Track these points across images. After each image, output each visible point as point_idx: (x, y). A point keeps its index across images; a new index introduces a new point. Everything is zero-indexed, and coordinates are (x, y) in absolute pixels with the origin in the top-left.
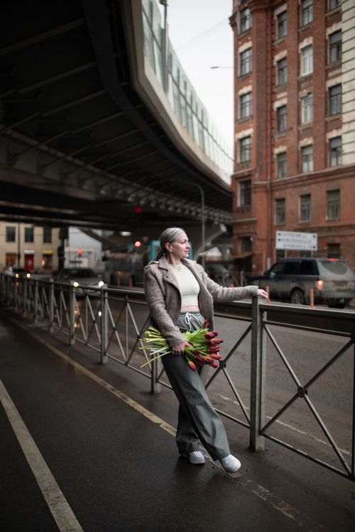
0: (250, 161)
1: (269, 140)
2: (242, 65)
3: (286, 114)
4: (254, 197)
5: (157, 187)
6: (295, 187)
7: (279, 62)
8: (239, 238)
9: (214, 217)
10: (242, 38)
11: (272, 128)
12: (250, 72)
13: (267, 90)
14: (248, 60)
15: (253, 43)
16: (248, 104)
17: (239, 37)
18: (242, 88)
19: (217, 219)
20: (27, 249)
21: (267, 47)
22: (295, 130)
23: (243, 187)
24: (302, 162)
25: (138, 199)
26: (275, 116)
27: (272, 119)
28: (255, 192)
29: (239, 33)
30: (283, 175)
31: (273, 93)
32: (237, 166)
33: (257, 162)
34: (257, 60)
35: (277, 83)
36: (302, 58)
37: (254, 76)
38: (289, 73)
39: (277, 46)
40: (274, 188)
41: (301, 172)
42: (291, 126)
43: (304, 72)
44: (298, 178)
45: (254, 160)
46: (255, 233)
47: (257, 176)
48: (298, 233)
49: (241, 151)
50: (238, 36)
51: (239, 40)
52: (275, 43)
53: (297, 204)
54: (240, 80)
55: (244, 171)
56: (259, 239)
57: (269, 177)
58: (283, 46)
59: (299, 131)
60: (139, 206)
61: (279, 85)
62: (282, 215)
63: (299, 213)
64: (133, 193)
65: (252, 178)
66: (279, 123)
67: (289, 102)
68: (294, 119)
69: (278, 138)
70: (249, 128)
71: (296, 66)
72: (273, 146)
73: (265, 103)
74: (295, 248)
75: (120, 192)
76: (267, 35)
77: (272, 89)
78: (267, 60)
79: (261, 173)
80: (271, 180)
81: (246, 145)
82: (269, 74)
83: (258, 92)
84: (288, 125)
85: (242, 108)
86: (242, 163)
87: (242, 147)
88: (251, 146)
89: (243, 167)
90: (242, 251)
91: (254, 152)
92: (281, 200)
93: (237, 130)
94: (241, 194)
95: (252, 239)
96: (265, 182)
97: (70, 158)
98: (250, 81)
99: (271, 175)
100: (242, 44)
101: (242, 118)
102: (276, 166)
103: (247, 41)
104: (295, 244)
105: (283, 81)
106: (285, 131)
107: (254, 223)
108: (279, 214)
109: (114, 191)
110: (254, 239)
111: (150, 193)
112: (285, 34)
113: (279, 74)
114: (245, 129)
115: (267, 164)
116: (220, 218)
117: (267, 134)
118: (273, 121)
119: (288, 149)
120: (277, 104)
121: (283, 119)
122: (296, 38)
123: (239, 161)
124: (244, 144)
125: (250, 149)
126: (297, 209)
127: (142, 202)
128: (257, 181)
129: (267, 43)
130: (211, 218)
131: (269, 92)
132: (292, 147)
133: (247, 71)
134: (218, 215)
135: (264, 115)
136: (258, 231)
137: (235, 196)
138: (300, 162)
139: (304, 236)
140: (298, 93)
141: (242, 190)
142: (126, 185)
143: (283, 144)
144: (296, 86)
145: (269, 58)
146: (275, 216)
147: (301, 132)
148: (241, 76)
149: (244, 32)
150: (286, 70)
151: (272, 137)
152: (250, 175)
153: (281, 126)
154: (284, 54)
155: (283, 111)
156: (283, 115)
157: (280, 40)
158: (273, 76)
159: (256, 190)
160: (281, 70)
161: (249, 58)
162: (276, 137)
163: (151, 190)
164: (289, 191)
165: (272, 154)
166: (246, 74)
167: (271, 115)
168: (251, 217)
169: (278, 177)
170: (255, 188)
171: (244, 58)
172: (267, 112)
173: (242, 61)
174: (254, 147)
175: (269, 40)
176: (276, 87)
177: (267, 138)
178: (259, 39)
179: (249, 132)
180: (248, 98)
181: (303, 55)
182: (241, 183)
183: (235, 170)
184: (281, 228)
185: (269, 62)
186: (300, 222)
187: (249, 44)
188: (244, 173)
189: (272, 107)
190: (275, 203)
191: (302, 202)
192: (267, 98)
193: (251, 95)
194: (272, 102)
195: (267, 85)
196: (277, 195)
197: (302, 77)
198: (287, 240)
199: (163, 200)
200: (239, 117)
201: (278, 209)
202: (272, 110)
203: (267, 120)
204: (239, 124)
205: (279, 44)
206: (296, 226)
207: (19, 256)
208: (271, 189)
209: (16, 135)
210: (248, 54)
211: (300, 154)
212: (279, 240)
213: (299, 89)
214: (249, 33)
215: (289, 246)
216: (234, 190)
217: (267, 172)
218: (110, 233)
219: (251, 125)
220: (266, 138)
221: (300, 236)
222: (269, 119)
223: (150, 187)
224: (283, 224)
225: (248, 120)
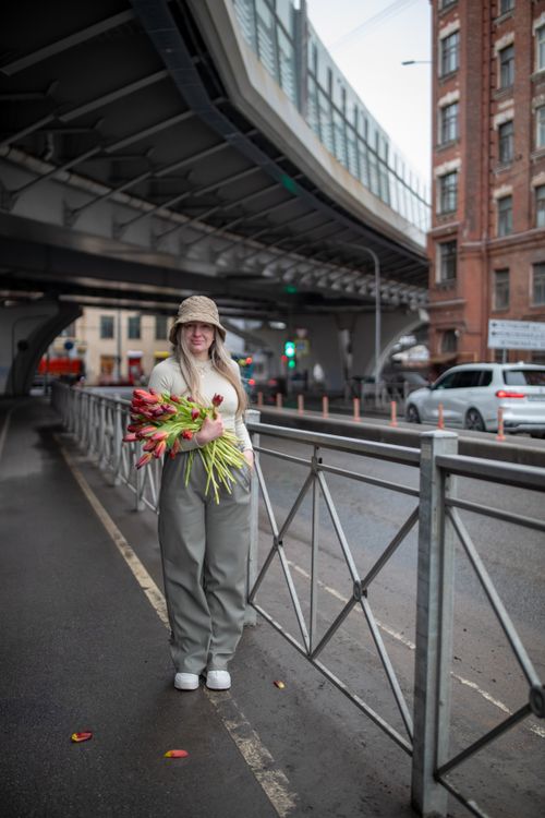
0: (455, 211)
1: (485, 178)
2: (444, 58)
3: (513, 134)
4: (462, 266)
5: (310, 253)
6: (524, 250)
7: (502, 51)
8: (439, 331)
9: (410, 299)
10: (445, 15)
11: (490, 157)
12: (458, 69)
13: (484, 96)
14: (453, 50)
15: (461, 23)
16: (453, 120)
17: (441, 15)
18: (444, 94)
19: (413, 301)
20: (131, 349)
21: (483, 29)
22: (525, 160)
23: (446, 252)
24: (537, 210)
25: (281, 272)
26: (495, 137)
27: (491, 143)
28: (463, 259)
29: (440, 6)
30: (507, 231)
31: (492, 101)
32: (436, 218)
33: (466, 212)
34: (466, 51)
35: (499, 86)
36: (538, 44)
37: (462, 75)
38: (517, 68)
39: (499, 27)
40: (492, 253)
41: (535, 226)
42: (519, 153)
43: (541, 67)
44: (529, 235)
45: (462, 208)
46: (463, 324)
47: (466, 233)
48: (525, 323)
49: (443, 194)
50: (440, 12)
51: (440, 18)
52: (497, 21)
53: (528, 276)
54: (441, 82)
55: (446, 226)
56: (467, 333)
57: (485, 236)
58: (509, 25)
59: (531, 162)
60: (282, 284)
61: (502, 89)
62: (505, 295)
63: (531, 292)
64: (271, 262)
65: (458, 237)
66: (502, 148)
67: (516, 114)
68: (525, 142)
69: (501, 173)
70: (454, 157)
71: (529, 57)
72: (491, 186)
73: (480, 117)
74: (519, 347)
75: (250, 262)
76: (484, 8)
77: (490, 95)
78: (484, 48)
79: (472, 229)
80: (488, 239)
81: (451, 185)
82: (487, 72)
83: (468, 101)
84: (515, 152)
85: (444, 127)
86: (443, 213)
87: (443, 188)
88: (458, 188)
89: (445, 220)
90: (443, 352)
91: (462, 196)
92: (503, 272)
93: (436, 163)
94: (443, 262)
95: (457, 332)
96: (478, 244)
97: (163, 212)
98: (457, 84)
99: (489, 232)
100: (445, 25)
101: (444, 143)
102: (496, 217)
103: (453, 20)
104: (521, 340)
105: (509, 82)
106: (511, 162)
107: (460, 307)
108: (499, 293)
109: (239, 261)
110: (461, 332)
111: (300, 262)
112: (512, 5)
113: (502, 69)
114: (448, 160)
115: (482, 214)
116: (419, 300)
117: (482, 167)
118: (492, 147)
119: (515, 189)
120: (499, 119)
121: (508, 142)
122: (529, 11)
123: (439, 210)
124: (447, 183)
125: (456, 191)
126: (527, 285)
127: (287, 277)
128: (466, 242)
129: (484, 22)
130: (405, 300)
131: (486, 99)
132: (520, 186)
133: (453, 67)
134: (413, 295)
135: (479, 136)
136: (466, 320)
137: (433, 266)
138: (533, 212)
139: (534, 328)
140: (531, 100)
141: (443, 256)
142: (258, 251)
143: (506, 182)
144: (529, 89)
145: (487, 45)
146: (494, 296)
147: (535, 162)
148: (444, 76)
149: (447, 6)
150: (512, 63)
151: (490, 171)
152: (455, 233)
153: (506, 154)
154: (509, 38)
155: (508, 130)
156: (507, 137)
157: (505, 16)
158: (492, 74)
159: (465, 255)
160: (506, 63)
161: (455, 46)
162: (497, 171)
163: (302, 258)
164: (516, 255)
165: (490, 198)
166: (451, 73)
167: (489, 138)
168: (456, 298)
169: (499, 235)
170: (461, 253)
171: (448, 46)
172: (482, 132)
173: (444, 52)
174: (462, 188)
175: (487, 17)
176: (498, 91)
177: (482, 172)
178: (471, 16)
179: (455, 164)
180: (453, 111)
181: (540, 38)
182: (442, 245)
183: (434, 225)
184: (501, 315)
185: (486, 52)
186: (532, 305)
187: (456, 25)
188: (446, 229)
189: (490, 123)
190: (493, 276)
191: (535, 274)
192: (482, 110)
193: (458, 105)
194: (491, 115)
195: (483, 90)
196: (497, 262)
197: (538, 75)
198: (508, 334)
199: (323, 272)
200: (440, 142)
201: (499, 285)
202: (491, 129)
203: (482, 145)
204: (440, 152)
205: (501, 23)
206: (525, 311)
207: (119, 360)
208: (487, 254)
209: (76, 181)
210: (453, 41)
211: (533, 199)
212: (494, 334)
213: (533, 94)
214: (456, 7)
215: (510, 342)
216: (430, 256)
217: (482, 227)
218: (255, 324)
219: (458, 153)
220: (481, 174)
221: (528, 327)
222: (486, 143)
223: (300, 253)
224: (505, 308)
225: (453, 146)
